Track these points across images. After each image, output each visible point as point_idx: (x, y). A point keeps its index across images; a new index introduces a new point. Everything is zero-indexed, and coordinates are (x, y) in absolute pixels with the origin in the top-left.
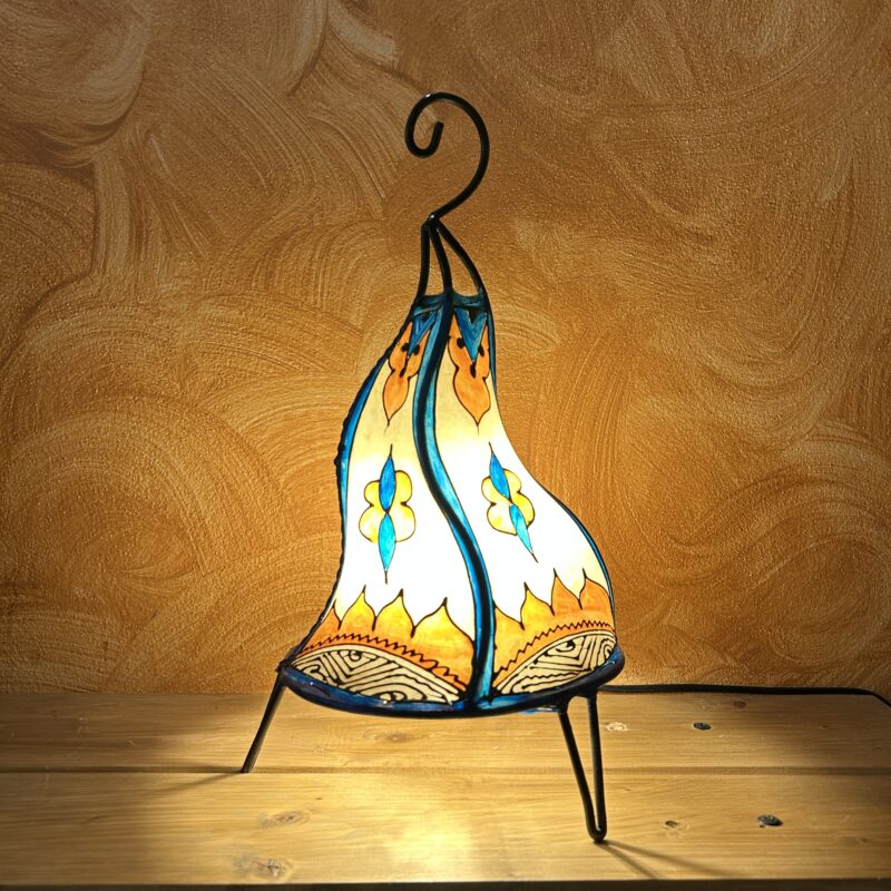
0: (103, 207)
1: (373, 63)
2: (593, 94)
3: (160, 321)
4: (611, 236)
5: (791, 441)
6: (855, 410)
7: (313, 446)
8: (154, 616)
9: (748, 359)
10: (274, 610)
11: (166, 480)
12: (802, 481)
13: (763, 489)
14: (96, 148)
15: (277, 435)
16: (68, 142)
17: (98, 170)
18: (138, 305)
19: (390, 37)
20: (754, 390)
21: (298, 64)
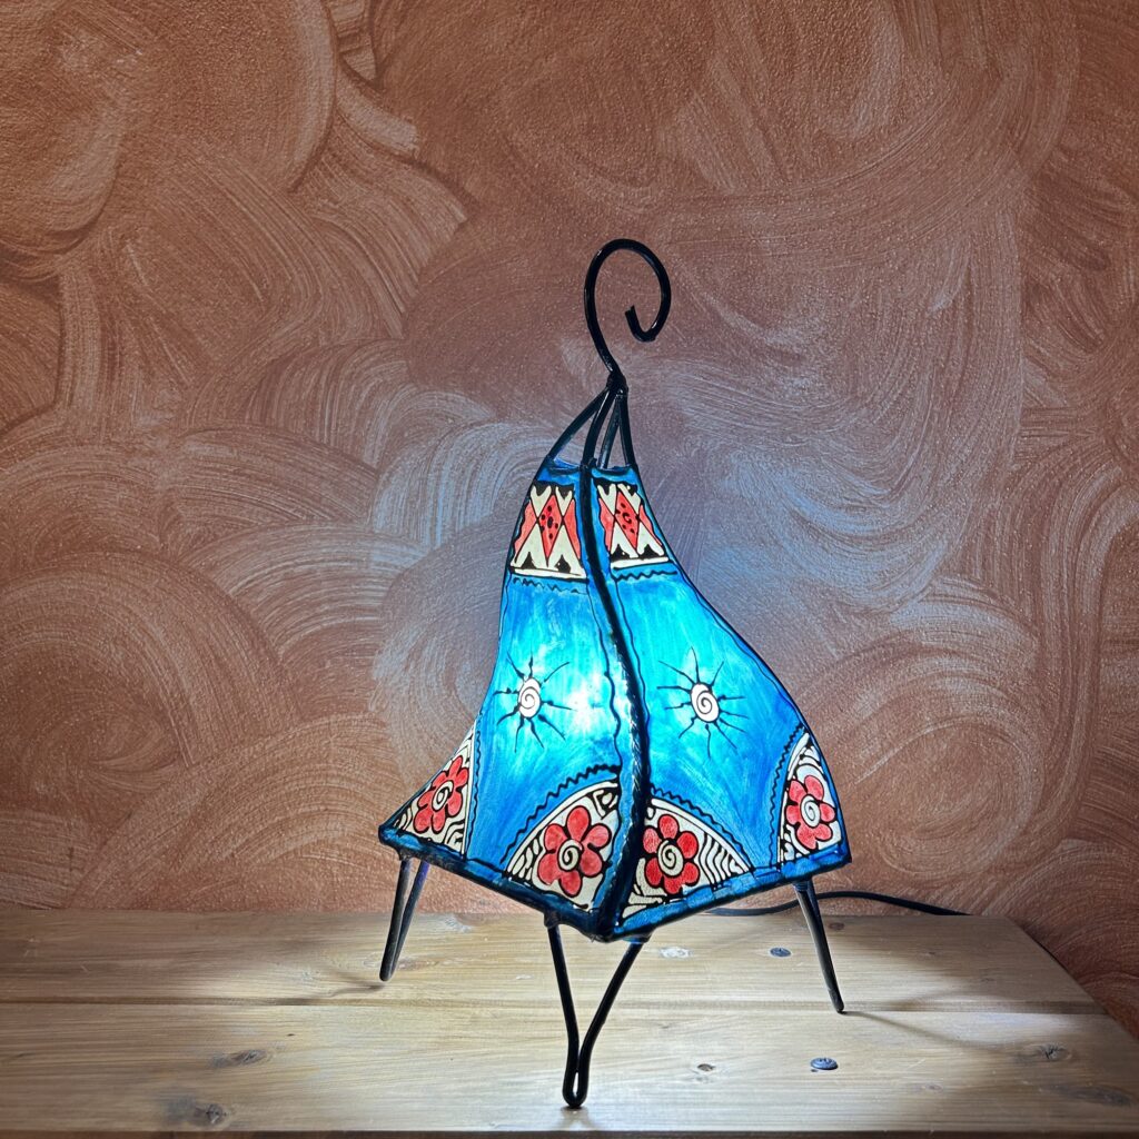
0: (69, 326)
1: (389, 152)
2: (653, 184)
3: (136, 461)
4: (677, 356)
5: (901, 602)
6: (979, 564)
7: (319, 610)
8: (129, 816)
9: (846, 502)
10: (272, 810)
11: (143, 653)
12: (915, 651)
13: (867, 661)
14: (61, 258)
15: (276, 597)
16: (30, 252)
17: (64, 282)
18: (110, 443)
19: (410, 121)
20: (854, 540)
21: (301, 156)
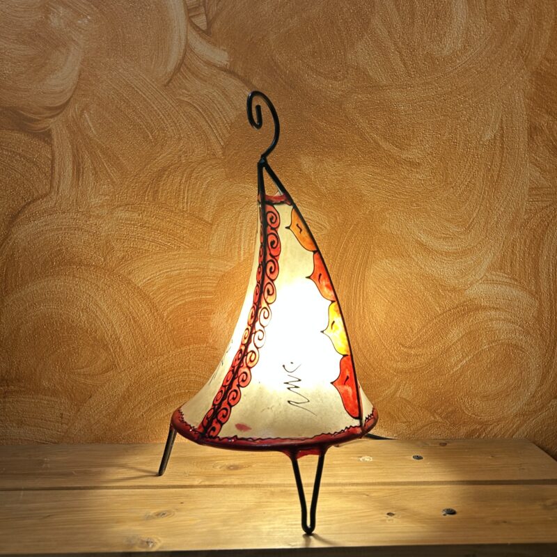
0: (57, 154)
1: (214, 65)
2: (345, 80)
3: (91, 221)
4: (358, 164)
5: (471, 284)
6: (509, 265)
7: (183, 293)
8: (91, 397)
9: (443, 235)
10: (162, 392)
11: (96, 316)
12: (478, 308)
13: (454, 314)
14: (52, 120)
15: (162, 288)
16: (37, 117)
17: (54, 132)
18: (78, 212)
19: (225, 50)
20: (447, 254)
21: (171, 67)
